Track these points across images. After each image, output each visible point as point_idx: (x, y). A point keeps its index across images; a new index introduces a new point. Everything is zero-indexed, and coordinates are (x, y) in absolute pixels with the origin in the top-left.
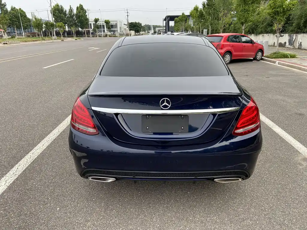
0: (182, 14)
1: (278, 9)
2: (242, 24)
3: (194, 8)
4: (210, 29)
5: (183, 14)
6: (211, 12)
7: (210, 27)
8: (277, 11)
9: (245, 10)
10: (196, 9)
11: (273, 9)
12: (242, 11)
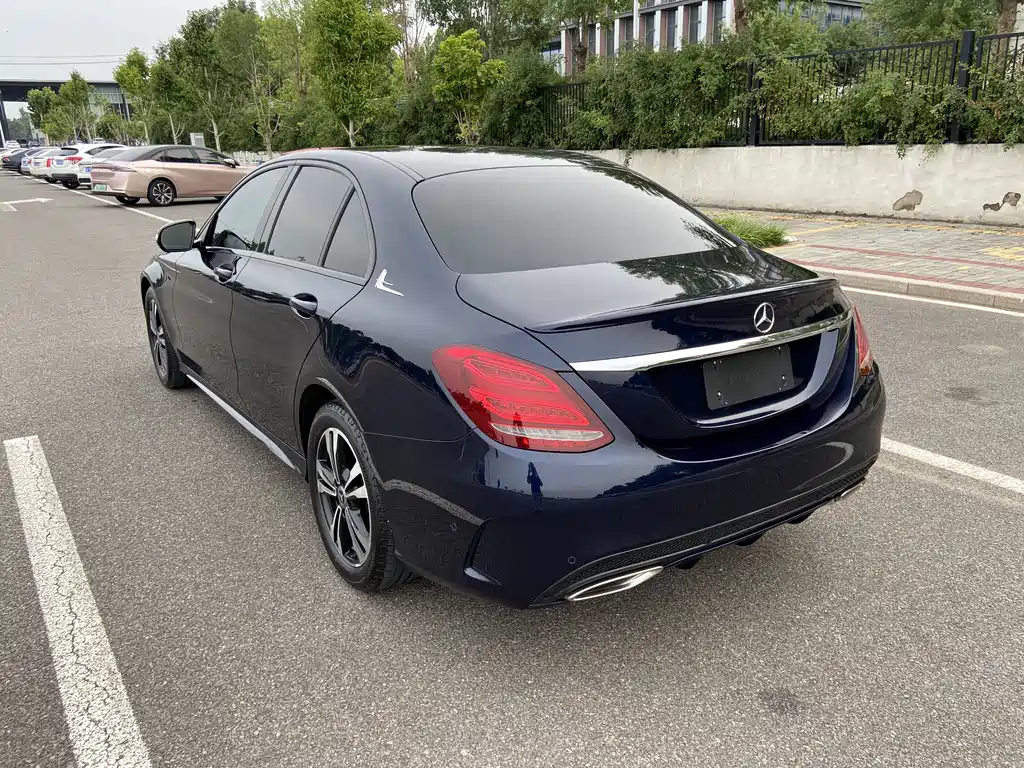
0: (70, 79)
1: (465, 82)
2: (345, 119)
3: (129, 57)
4: (216, 132)
5: (75, 77)
6: (206, 74)
7: (214, 125)
8: (464, 87)
9: (346, 77)
10: (136, 62)
11: (449, 80)
12: (337, 80)
